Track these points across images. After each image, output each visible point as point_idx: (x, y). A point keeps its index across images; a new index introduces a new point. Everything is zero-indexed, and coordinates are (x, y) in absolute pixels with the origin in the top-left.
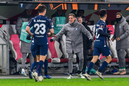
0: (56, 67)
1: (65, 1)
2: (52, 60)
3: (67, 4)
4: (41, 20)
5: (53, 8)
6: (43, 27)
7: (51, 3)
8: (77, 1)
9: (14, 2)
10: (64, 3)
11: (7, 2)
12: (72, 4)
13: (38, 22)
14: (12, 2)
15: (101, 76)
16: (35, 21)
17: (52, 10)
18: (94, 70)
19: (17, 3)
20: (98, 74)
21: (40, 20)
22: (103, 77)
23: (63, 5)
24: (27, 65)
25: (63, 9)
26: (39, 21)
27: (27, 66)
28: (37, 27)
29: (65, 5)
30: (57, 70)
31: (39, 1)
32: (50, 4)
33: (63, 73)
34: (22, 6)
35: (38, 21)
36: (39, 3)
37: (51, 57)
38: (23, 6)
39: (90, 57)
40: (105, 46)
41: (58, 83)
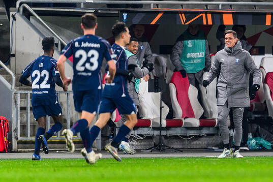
0: (191, 136)
1: (209, 8)
2: (184, 121)
3: (212, 13)
4: (89, 43)
5: (186, 22)
6: (93, 56)
7: (181, 13)
8: (231, 8)
9: (110, 10)
10: (206, 13)
11: (96, 10)
12: (221, 14)
13: (83, 47)
14: (106, 10)
15: (116, 155)
16: (77, 44)
17: (184, 25)
18: (264, 141)
19: (117, 12)
20: (110, 150)
21: (87, 43)
22: (119, 158)
23: (204, 15)
24: (136, 131)
25: (205, 23)
26: (87, 45)
27: (136, 134)
28: (81, 56)
29: (209, 16)
30: (193, 142)
31: (159, 9)
32: (180, 15)
33: (206, 147)
34: (125, 19)
35: (83, 45)
36: (159, 12)
37: (182, 117)
38: (127, 17)
39: (256, 116)
40: (124, 95)
41: (196, 167)
